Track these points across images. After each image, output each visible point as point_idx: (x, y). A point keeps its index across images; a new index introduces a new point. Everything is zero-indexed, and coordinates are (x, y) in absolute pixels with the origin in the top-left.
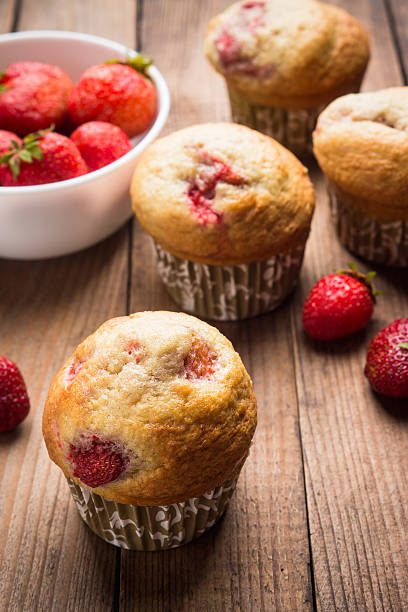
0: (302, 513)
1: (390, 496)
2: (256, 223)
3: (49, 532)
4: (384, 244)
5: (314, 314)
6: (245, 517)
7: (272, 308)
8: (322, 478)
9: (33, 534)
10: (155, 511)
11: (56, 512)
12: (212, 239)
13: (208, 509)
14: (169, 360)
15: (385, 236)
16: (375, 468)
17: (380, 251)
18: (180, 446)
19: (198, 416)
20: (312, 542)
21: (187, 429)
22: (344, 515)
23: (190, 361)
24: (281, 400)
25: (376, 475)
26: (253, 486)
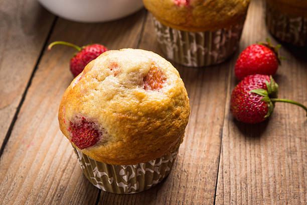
0: (213, 183)
1: (269, 178)
2: (210, 7)
3: (62, 175)
4: (291, 31)
5: (241, 66)
6: (179, 180)
7: (219, 62)
8: (230, 163)
9: (52, 176)
10: (119, 168)
11: (69, 165)
12: (183, 14)
13: (152, 171)
14: (133, 76)
15: (291, 26)
16: (263, 161)
17: (288, 35)
18: (133, 129)
19: (147, 112)
20: (216, 200)
21: (139, 119)
22: (239, 186)
23: (148, 79)
24: (214, 115)
25: (263, 165)
26: (187, 163)
